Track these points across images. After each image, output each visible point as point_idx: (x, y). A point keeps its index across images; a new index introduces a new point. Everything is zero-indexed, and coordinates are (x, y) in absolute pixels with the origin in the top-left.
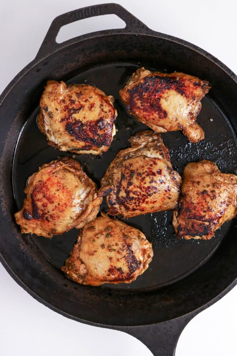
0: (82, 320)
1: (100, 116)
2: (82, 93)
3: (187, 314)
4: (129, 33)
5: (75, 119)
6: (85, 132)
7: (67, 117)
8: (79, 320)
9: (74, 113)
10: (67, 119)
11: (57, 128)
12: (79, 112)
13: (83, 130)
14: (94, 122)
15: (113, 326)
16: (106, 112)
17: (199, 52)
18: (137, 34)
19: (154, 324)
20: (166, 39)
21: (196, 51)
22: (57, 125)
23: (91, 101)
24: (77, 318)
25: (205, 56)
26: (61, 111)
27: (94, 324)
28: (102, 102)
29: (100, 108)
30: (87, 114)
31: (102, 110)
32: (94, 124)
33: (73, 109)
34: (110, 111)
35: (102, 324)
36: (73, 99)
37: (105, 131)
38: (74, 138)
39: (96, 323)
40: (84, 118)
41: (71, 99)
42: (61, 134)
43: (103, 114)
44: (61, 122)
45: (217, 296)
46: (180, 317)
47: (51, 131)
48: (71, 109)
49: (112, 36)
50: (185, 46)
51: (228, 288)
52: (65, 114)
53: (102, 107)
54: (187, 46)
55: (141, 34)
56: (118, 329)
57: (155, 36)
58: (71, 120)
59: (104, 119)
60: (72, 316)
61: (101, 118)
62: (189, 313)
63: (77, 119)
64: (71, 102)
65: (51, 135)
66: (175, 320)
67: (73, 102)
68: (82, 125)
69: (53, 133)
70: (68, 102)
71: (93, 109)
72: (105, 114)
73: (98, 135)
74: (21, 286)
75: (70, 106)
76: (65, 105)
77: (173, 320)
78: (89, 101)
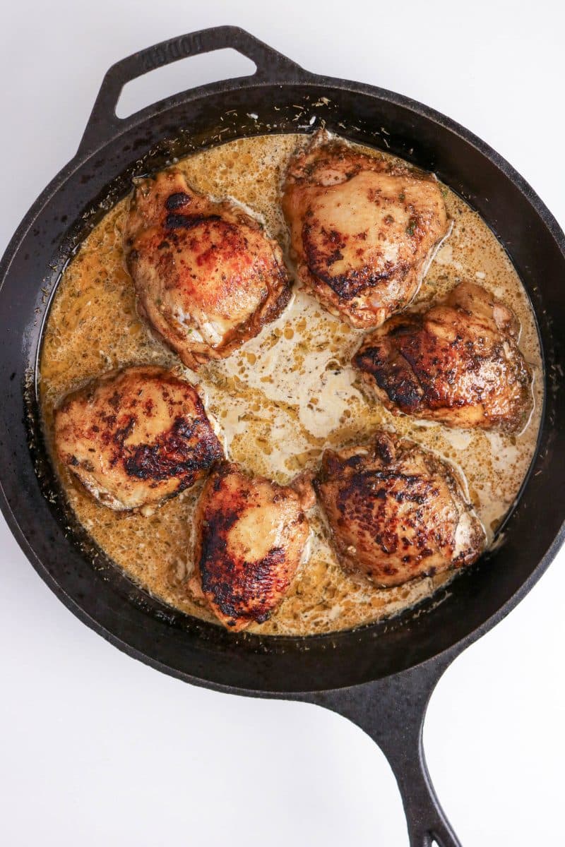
0: (224, 686)
1: (174, 415)
2: (119, 393)
3: (439, 655)
4: (264, 84)
5: (133, 448)
6: (165, 458)
7: (117, 452)
8: (217, 687)
9: (125, 437)
10: (120, 456)
11: (113, 481)
12: (132, 432)
13: (158, 457)
14: (168, 432)
15: (289, 693)
16: (180, 403)
17: (412, 110)
18: (281, 84)
19: (373, 682)
20: (342, 88)
21: (405, 106)
22: (109, 477)
23: (143, 398)
24: (211, 683)
25: (426, 116)
26: (101, 448)
27: (249, 693)
28: (163, 388)
29: (165, 400)
30: (148, 425)
31: (172, 403)
32: (170, 436)
33: (119, 431)
34: (186, 396)
35: (265, 691)
36: (108, 414)
37: (197, 436)
38: (152, 480)
39: (253, 691)
40: (147, 436)
41: (105, 417)
42: (126, 488)
43: (176, 409)
44: (111, 468)
45: (500, 611)
46: (426, 662)
47: (107, 494)
48: (116, 435)
49: (229, 92)
50: (382, 98)
51: (518, 592)
52: (111, 449)
53: (168, 398)
54: (386, 99)
55: (289, 84)
56: (300, 699)
57: (319, 85)
58: (127, 454)
59: (183, 416)
60: (201, 680)
61: (176, 418)
62: (444, 652)
63: (137, 444)
64: (109, 422)
65: (111, 501)
66: (416, 669)
67: (111, 420)
68: (151, 449)
69: (114, 494)
70: (103, 426)
71: (153, 412)
72: (180, 406)
73: (191, 449)
74: (92, 628)
75: (110, 430)
76: (101, 433)
77: (412, 668)
78: (140, 402)
